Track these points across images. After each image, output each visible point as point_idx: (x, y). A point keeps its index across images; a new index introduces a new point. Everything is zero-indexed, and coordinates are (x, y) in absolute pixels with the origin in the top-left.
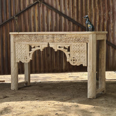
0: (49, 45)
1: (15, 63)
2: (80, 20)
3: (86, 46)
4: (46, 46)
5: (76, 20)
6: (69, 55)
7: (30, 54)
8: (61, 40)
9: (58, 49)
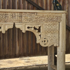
0: (14, 25)
4: (11, 27)
9: (27, 29)
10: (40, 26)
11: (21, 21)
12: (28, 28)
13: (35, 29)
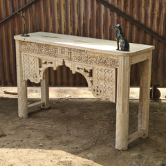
1: (22, 81)
2: (128, 9)
3: (114, 72)
4: (61, 64)
5: (122, 10)
6: (92, 81)
7: (40, 71)
8: (80, 59)
9: (77, 70)
10: (91, 68)
11: (70, 59)
12: (78, 68)
13: (86, 71)
